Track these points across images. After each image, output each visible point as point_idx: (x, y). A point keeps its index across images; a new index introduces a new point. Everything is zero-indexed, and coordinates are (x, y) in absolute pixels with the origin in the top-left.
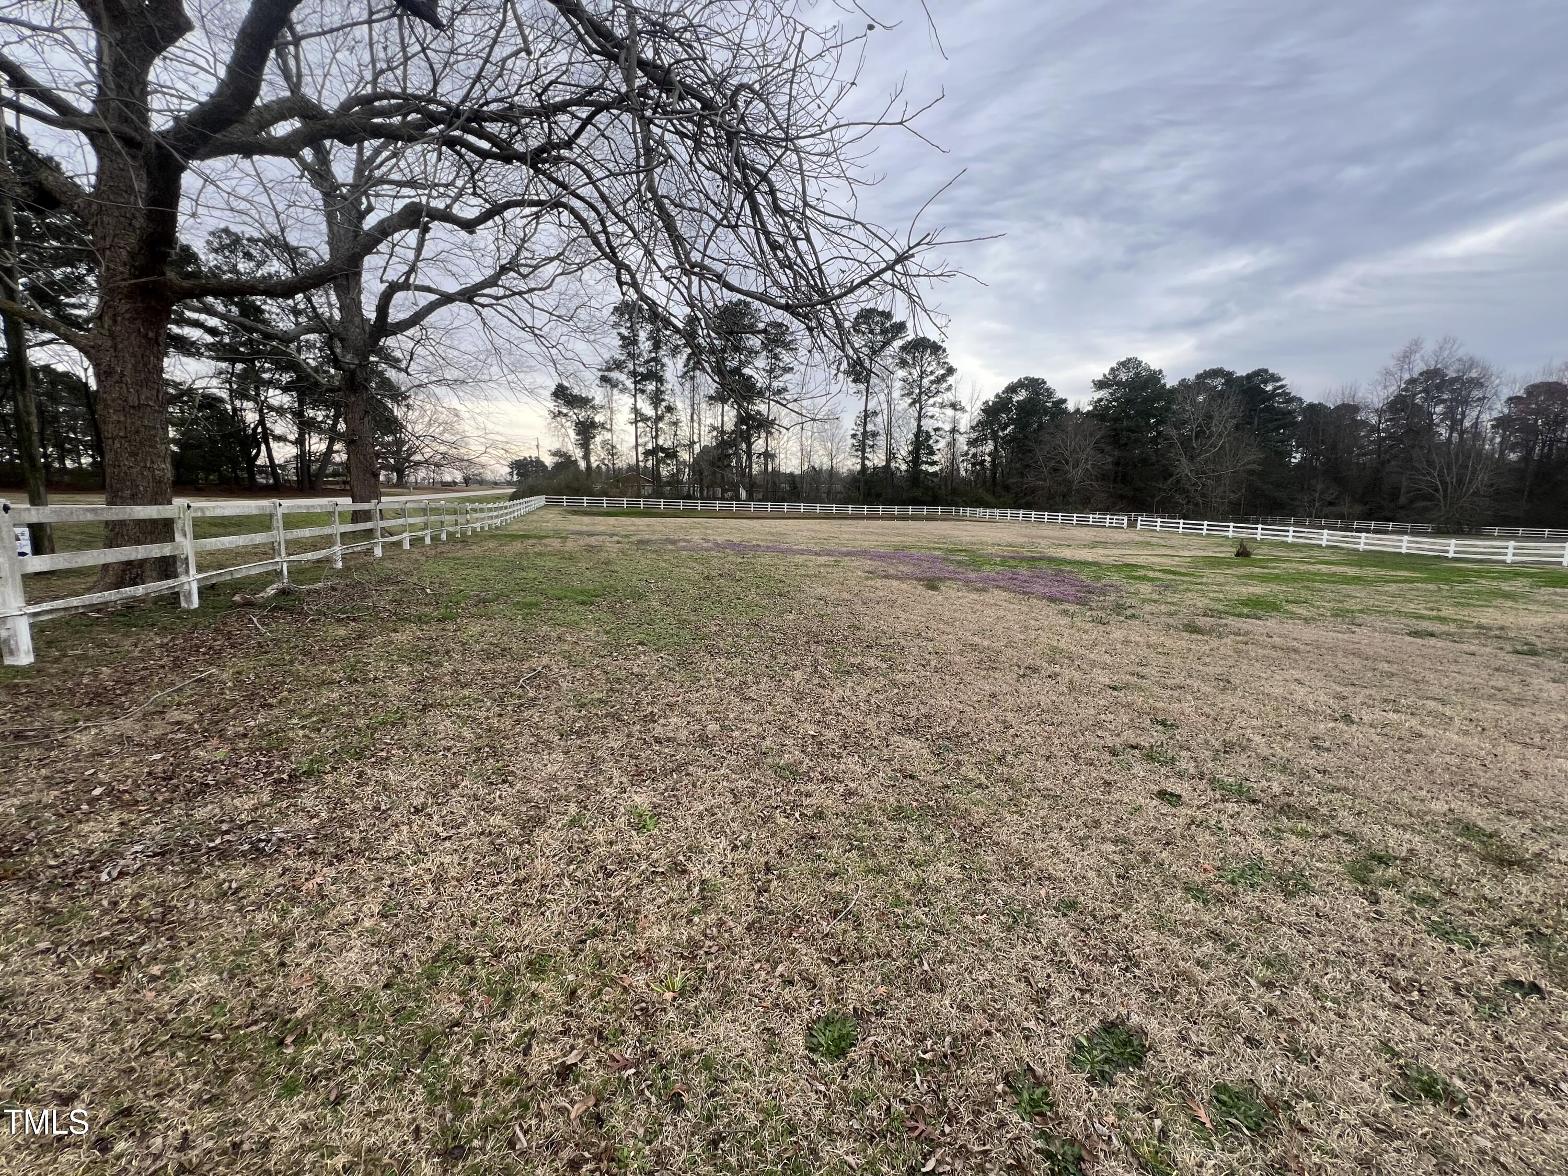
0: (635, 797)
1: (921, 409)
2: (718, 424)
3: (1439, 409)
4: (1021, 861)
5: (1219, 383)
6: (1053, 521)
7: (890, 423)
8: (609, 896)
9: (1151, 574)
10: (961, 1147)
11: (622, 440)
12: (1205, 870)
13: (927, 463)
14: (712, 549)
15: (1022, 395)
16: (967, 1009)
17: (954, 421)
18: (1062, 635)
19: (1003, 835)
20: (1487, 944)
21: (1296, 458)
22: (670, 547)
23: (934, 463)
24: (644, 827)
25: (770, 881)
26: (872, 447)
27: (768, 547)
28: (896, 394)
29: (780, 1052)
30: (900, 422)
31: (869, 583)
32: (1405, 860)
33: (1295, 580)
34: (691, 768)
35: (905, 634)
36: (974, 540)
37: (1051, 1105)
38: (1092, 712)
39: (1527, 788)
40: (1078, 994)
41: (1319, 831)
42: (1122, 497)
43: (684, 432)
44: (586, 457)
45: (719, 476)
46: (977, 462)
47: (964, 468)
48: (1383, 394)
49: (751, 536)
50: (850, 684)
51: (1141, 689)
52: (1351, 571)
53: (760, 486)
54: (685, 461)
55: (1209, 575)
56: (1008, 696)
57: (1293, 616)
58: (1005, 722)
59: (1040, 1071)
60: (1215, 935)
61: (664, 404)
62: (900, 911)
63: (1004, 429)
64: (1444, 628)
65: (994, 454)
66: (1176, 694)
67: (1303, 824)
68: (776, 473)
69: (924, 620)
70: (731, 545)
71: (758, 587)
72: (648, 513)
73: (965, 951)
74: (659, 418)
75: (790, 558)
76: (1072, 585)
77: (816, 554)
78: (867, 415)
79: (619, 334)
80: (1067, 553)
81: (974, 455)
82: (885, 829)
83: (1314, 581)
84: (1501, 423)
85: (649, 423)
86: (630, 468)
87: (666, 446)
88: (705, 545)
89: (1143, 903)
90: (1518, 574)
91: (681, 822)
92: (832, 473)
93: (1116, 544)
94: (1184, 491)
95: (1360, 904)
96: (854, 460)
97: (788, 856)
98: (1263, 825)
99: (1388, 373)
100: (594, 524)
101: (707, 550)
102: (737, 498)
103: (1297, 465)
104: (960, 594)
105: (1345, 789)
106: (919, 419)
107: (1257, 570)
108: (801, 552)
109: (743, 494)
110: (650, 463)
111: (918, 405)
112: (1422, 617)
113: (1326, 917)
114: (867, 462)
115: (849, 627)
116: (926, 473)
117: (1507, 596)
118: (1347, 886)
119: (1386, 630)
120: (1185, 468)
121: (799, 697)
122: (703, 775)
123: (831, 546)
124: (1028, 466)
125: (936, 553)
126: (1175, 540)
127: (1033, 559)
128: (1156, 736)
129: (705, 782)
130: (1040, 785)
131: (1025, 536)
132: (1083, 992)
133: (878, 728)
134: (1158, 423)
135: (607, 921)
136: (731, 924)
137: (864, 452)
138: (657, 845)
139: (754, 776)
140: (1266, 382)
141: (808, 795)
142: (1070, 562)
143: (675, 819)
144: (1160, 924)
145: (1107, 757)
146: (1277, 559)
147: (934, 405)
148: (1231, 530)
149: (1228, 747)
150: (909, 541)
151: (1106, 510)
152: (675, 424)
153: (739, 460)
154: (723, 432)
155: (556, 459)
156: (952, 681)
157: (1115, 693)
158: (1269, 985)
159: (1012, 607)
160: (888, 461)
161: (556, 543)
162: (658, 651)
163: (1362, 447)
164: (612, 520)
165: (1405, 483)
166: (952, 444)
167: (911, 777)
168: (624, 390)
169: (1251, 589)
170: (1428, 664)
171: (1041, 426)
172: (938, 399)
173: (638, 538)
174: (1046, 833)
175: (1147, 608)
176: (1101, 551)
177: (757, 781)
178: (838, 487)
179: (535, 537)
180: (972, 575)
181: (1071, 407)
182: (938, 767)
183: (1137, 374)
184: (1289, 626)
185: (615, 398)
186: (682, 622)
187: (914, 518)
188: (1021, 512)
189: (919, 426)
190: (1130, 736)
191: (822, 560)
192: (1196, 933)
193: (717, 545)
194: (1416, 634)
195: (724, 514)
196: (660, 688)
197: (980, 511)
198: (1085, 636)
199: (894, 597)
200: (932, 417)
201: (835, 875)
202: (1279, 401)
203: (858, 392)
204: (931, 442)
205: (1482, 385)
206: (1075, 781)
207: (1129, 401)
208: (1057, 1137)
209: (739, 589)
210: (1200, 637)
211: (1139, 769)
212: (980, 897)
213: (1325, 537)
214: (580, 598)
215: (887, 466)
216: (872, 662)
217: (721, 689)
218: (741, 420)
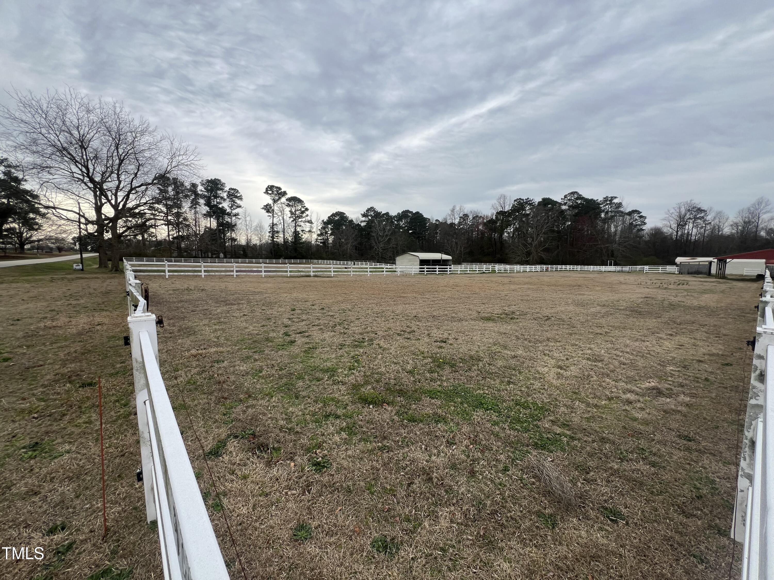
1: (296, 223)
2: (208, 226)
7: (284, 228)
13: (299, 243)
15: (337, 218)
17: (310, 227)
23: (302, 243)
26: (277, 237)
28: (286, 217)
30: (288, 227)
46: (321, 242)
53: (229, 252)
68: (237, 246)
74: (179, 224)
78: (273, 226)
79: (158, 188)
85: (175, 225)
92: (262, 246)
102: (219, 257)
109: (221, 255)
110: (176, 242)
116: (299, 247)
120: (375, 246)
137: (274, 239)
147: (301, 221)
154: (211, 229)
160: (284, 241)
166: (310, 237)
171: (343, 230)
172: (304, 219)
178: (263, 252)
181: (356, 223)
183: (376, 213)
189: (295, 229)
200: (301, 226)
203: (269, 216)
204: (301, 235)
218: (219, 224)
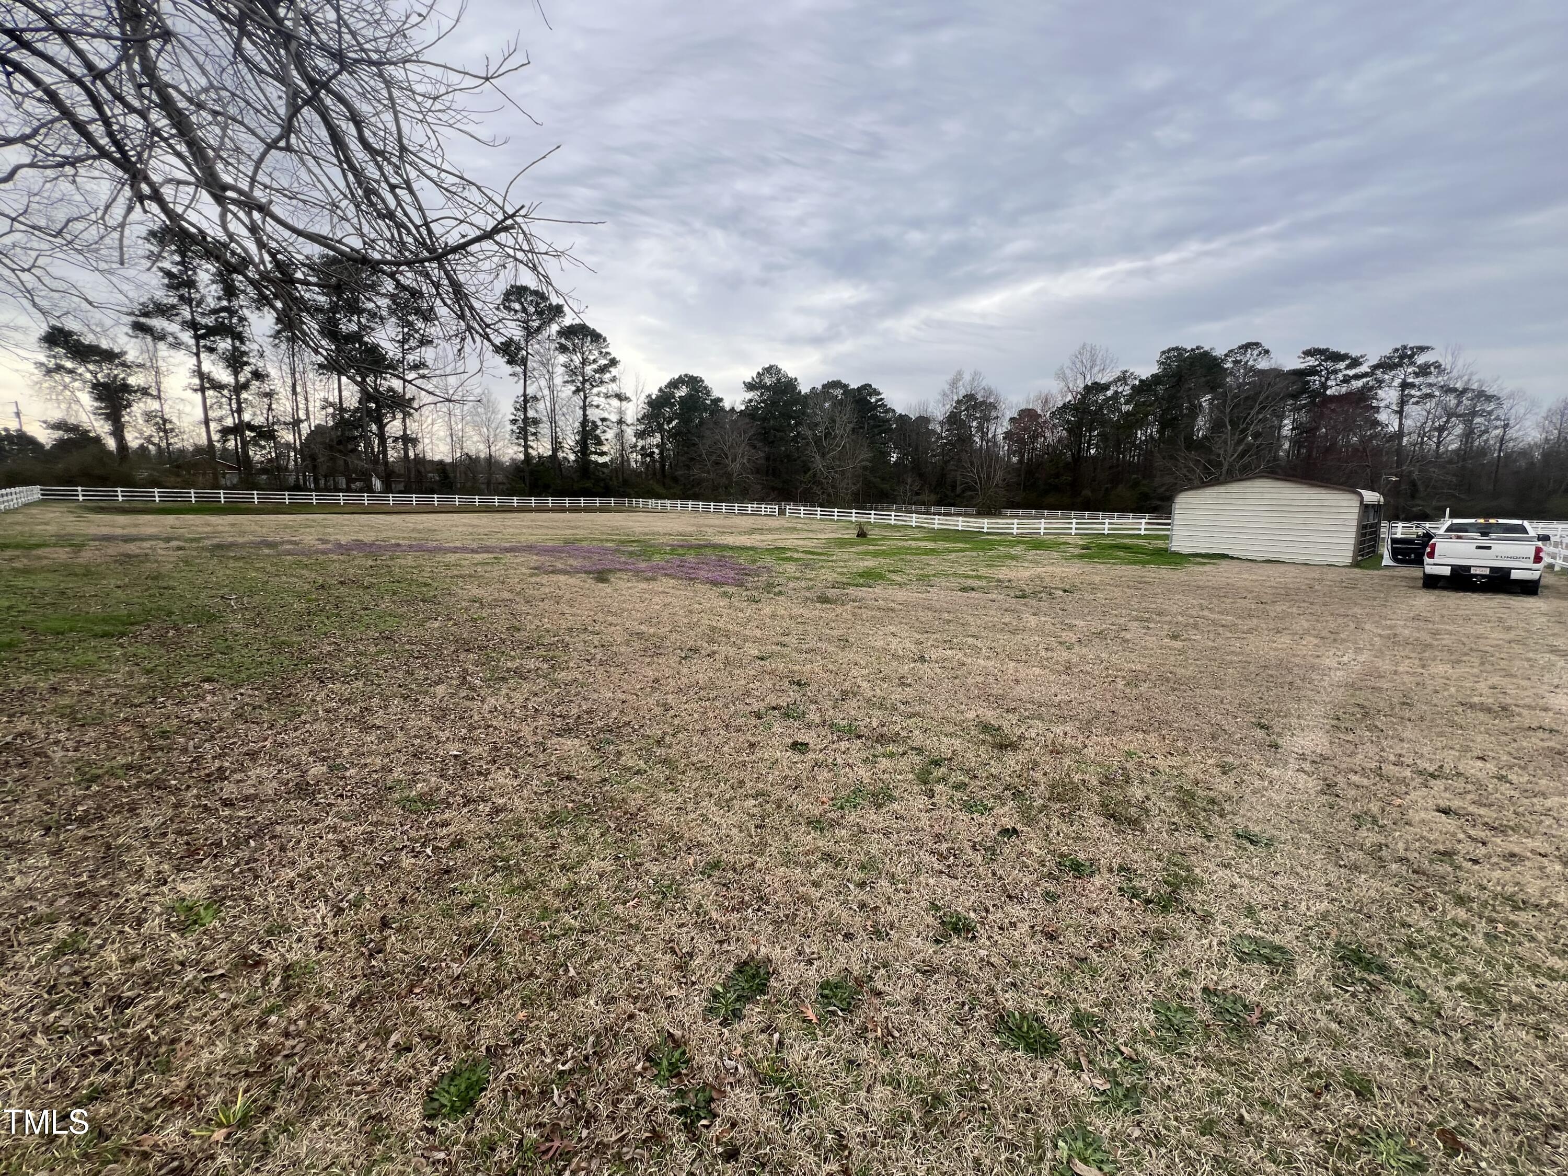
0: (182, 887)
1: (585, 397)
2: (334, 397)
3: (974, 424)
4: (673, 836)
5: (839, 392)
6: (717, 511)
7: (553, 410)
8: (122, 1035)
9: (796, 555)
10: (598, 1144)
11: (180, 413)
12: (823, 803)
13: (596, 453)
14: (331, 551)
15: (682, 392)
16: (613, 1000)
17: (621, 412)
18: (721, 616)
19: (657, 815)
20: (992, 809)
21: (894, 457)
22: (266, 551)
23: (603, 454)
24: (195, 922)
25: (386, 938)
26: (534, 434)
27: (411, 546)
28: (558, 380)
29: (388, 1137)
30: (564, 410)
31: (533, 579)
32: (950, 759)
33: (894, 554)
34: (279, 828)
35: (570, 630)
36: (647, 530)
37: (687, 1062)
38: (743, 682)
39: (1019, 690)
40: (717, 947)
41: (901, 750)
42: (773, 489)
43: (284, 406)
44: (118, 433)
45: (341, 463)
46: (645, 453)
47: (635, 458)
48: (943, 410)
49: (390, 534)
50: (504, 691)
51: (783, 656)
52: (930, 545)
53: (400, 476)
54: (288, 445)
55: (839, 554)
56: (670, 680)
57: (892, 582)
58: (665, 704)
59: (678, 1033)
60: (827, 856)
61: (247, 369)
62: (546, 924)
63: (669, 423)
64: (980, 583)
65: (661, 446)
66: (809, 656)
67: (891, 748)
68: (420, 461)
69: (592, 613)
70: (359, 545)
71: (394, 594)
72: (232, 509)
73: (614, 943)
74: (240, 388)
75: (439, 558)
76: (733, 569)
77: (473, 551)
78: (526, 401)
79: (161, 269)
80: (730, 540)
81: (643, 448)
82: (536, 840)
83: (907, 554)
84: (1008, 435)
85: (226, 392)
86: (198, 450)
87: (256, 422)
88: (321, 547)
89: (775, 844)
90: (1019, 542)
91: (259, 901)
92: (491, 462)
93: (770, 530)
94: (820, 483)
95: (922, 801)
96: (516, 448)
97: (413, 902)
98: (864, 754)
99: (945, 394)
100: (136, 526)
101: (324, 552)
102: (369, 489)
103: (895, 463)
104: (629, 585)
105: (918, 714)
106: (584, 408)
107: (871, 547)
108: (455, 550)
109: (377, 484)
110: (231, 444)
111: (582, 394)
112: (968, 577)
113: (902, 818)
114: (530, 451)
115: (508, 629)
116: (596, 463)
117: (1013, 558)
118: (916, 789)
119: (948, 588)
120: (819, 463)
121: (440, 715)
122: (297, 834)
123: (492, 542)
124: (692, 459)
125: (609, 545)
126: (815, 526)
127: (700, 547)
128: (793, 695)
129: (299, 842)
130: (695, 759)
131: (694, 525)
132: (721, 942)
133: (535, 734)
134: (796, 425)
135: (117, 1072)
136: (327, 1007)
137: (526, 440)
138: (215, 941)
139: (373, 818)
140: (870, 395)
141: (445, 824)
142: (732, 548)
143: (248, 899)
144: (788, 860)
145: (754, 721)
146: (884, 538)
147: (598, 395)
148: (854, 516)
149: (845, 695)
150: (581, 533)
151: (761, 500)
152: (269, 395)
153: (369, 444)
154: (342, 410)
155: (58, 434)
156: (616, 672)
157: (762, 663)
158: (861, 885)
159: (678, 593)
160: (555, 451)
161: (62, 555)
162: (236, 686)
163: (933, 450)
164: (170, 519)
165: (959, 478)
166: (620, 435)
167: (568, 778)
168: (177, 345)
169: (866, 563)
170: (970, 611)
171: (702, 422)
172: (603, 389)
173: (216, 541)
174: (698, 803)
175: (792, 584)
176: (758, 537)
177: (375, 824)
178: (500, 477)
179: (17, 546)
180: (643, 565)
181: (727, 405)
182: (597, 762)
183: (779, 380)
184: (891, 591)
185: (160, 354)
186: (278, 646)
187: (587, 510)
188: (690, 502)
189: (585, 415)
190: (772, 700)
191: (479, 557)
192: (812, 858)
193: (340, 546)
194: (964, 589)
195: (352, 509)
196: (236, 733)
197: (651, 502)
198: (740, 615)
199: (561, 593)
200: (597, 407)
201: (473, 906)
202: (880, 412)
203: (514, 374)
204: (598, 432)
205: (995, 408)
206: (726, 749)
207: (774, 403)
208: (690, 1090)
209: (368, 597)
210: (829, 606)
211: (777, 728)
212: (633, 883)
213: (914, 520)
214: (98, 629)
215: (554, 456)
216: (531, 664)
217: (331, 722)
218: (366, 396)
